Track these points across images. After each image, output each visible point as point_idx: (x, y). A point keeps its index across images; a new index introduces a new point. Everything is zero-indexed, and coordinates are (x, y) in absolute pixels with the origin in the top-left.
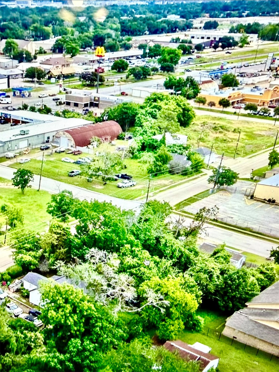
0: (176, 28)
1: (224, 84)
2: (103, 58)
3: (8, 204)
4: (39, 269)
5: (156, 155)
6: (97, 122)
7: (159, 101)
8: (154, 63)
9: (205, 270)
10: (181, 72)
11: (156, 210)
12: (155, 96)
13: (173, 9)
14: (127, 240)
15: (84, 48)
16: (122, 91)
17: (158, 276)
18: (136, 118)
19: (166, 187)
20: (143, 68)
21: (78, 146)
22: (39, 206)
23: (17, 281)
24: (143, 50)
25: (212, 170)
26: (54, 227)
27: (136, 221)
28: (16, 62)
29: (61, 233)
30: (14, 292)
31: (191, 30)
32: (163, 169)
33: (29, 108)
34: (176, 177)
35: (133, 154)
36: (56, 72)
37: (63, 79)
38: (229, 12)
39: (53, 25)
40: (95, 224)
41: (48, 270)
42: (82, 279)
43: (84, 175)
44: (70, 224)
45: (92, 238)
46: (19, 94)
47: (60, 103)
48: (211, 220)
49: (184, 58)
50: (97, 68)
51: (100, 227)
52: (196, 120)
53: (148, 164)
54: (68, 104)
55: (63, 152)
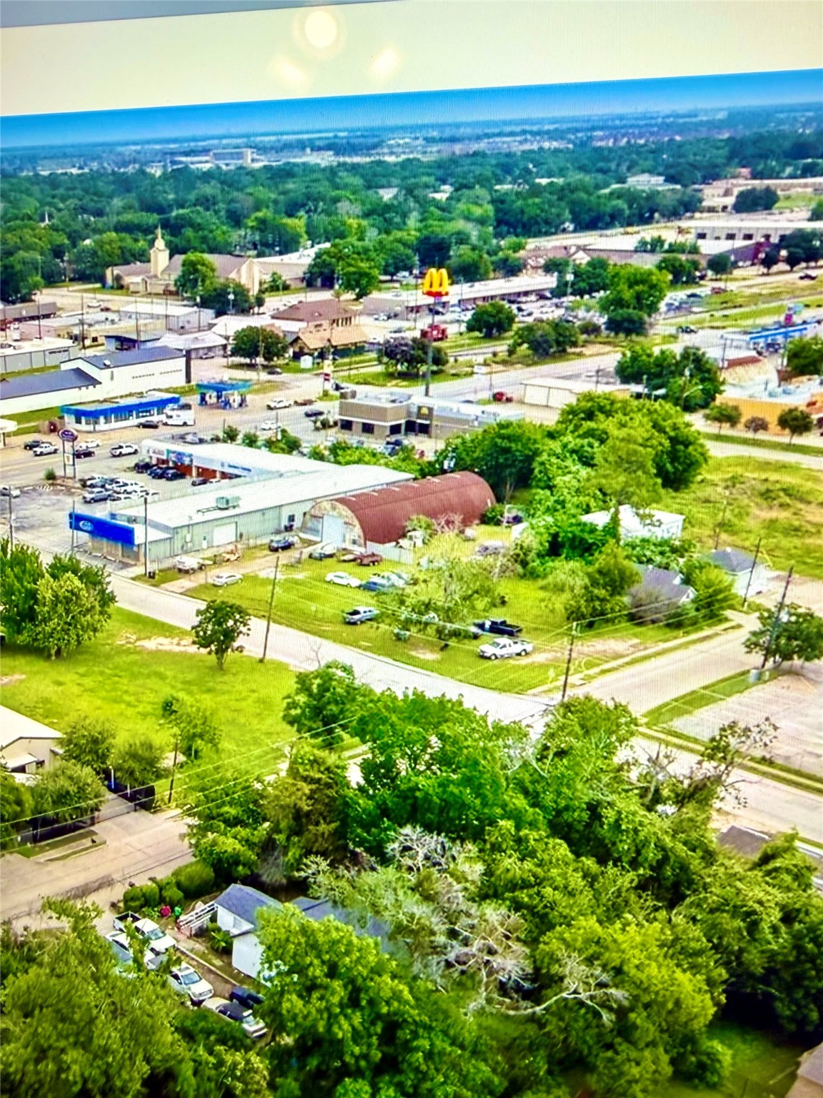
0: (652, 212)
1: (795, 368)
2: (444, 299)
3: (181, 695)
4: (258, 876)
5: (590, 569)
6: (424, 476)
7: (601, 417)
8: (588, 311)
9: (735, 907)
10: (667, 333)
11: (590, 724)
12: (589, 404)
13: (646, 159)
14: (504, 806)
15: (392, 275)
16: (496, 391)
17: (595, 918)
18: (535, 465)
19: (620, 662)
20: (556, 325)
21: (372, 540)
22: (264, 702)
23: (200, 906)
24: (556, 274)
25: (757, 614)
26: (302, 763)
27: (530, 753)
28: (208, 314)
29: (320, 780)
30: (190, 937)
31: (697, 215)
32: (612, 610)
33: (240, 437)
34: (649, 631)
35: (524, 564)
36: (314, 341)
37: (334, 359)
38: (809, 160)
39: (307, 212)
40: (415, 759)
41: (284, 881)
42: (377, 912)
43: (388, 621)
44: (346, 754)
45: (406, 798)
46: (214, 400)
47: (325, 425)
48: (752, 759)
49: (680, 295)
50: (426, 328)
51: (429, 768)
52: (709, 472)
53: (566, 596)
54: (347, 426)
55: (331, 556)
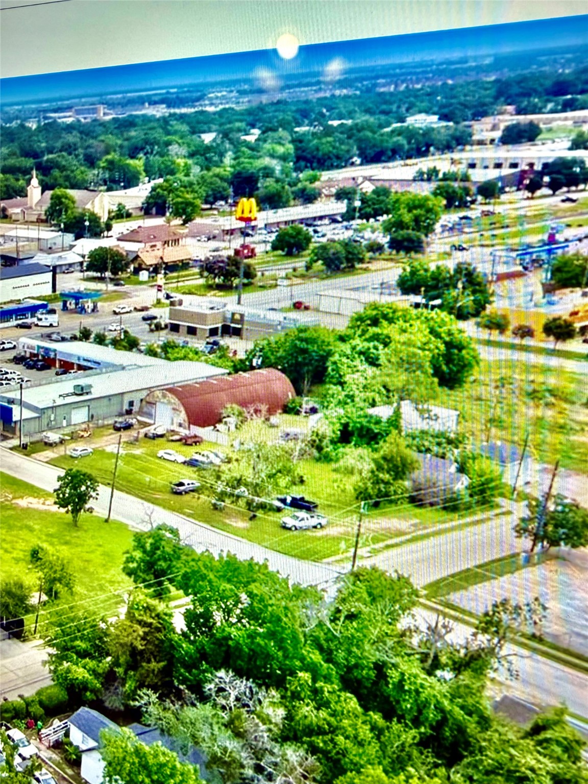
0: (428, 146)
1: (559, 282)
2: (253, 223)
3: (45, 545)
4: (103, 702)
5: (376, 456)
6: (236, 371)
7: (385, 323)
8: (373, 232)
9: (509, 771)
10: (442, 250)
11: (376, 592)
12: (375, 312)
13: (422, 102)
14: (302, 659)
15: (212, 203)
16: (295, 301)
17: (381, 767)
18: (329, 364)
19: (403, 538)
20: (346, 244)
21: (195, 424)
22: (108, 556)
23: (56, 723)
24: (346, 201)
25: (526, 502)
26: (138, 609)
27: (325, 614)
28: (69, 237)
29: (151, 624)
30: (49, 748)
31: (468, 148)
32: (395, 493)
33: (93, 336)
34: (427, 513)
35: (320, 449)
36: (149, 259)
37: (165, 274)
38: (569, 97)
39: (145, 154)
40: (228, 612)
41: (122, 708)
42: (197, 743)
43: (207, 492)
44: (172, 604)
45: (221, 645)
46: (73, 306)
47: (158, 328)
48: (523, 635)
49: (453, 217)
50: (238, 247)
51: (239, 621)
52: (480, 373)
53: (356, 478)
54: (175, 328)
55: (162, 436)
